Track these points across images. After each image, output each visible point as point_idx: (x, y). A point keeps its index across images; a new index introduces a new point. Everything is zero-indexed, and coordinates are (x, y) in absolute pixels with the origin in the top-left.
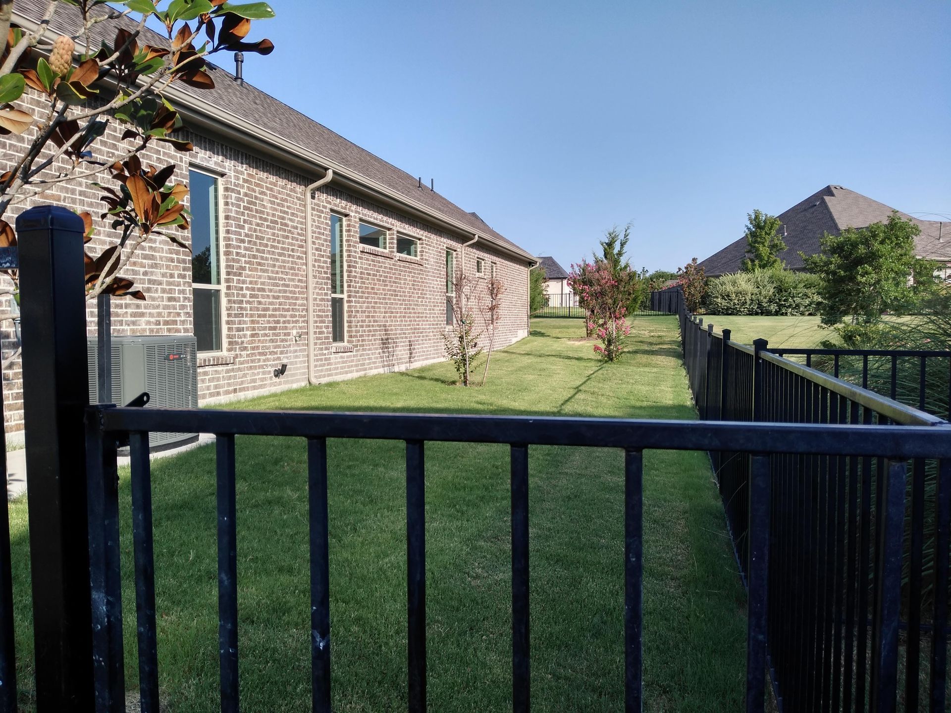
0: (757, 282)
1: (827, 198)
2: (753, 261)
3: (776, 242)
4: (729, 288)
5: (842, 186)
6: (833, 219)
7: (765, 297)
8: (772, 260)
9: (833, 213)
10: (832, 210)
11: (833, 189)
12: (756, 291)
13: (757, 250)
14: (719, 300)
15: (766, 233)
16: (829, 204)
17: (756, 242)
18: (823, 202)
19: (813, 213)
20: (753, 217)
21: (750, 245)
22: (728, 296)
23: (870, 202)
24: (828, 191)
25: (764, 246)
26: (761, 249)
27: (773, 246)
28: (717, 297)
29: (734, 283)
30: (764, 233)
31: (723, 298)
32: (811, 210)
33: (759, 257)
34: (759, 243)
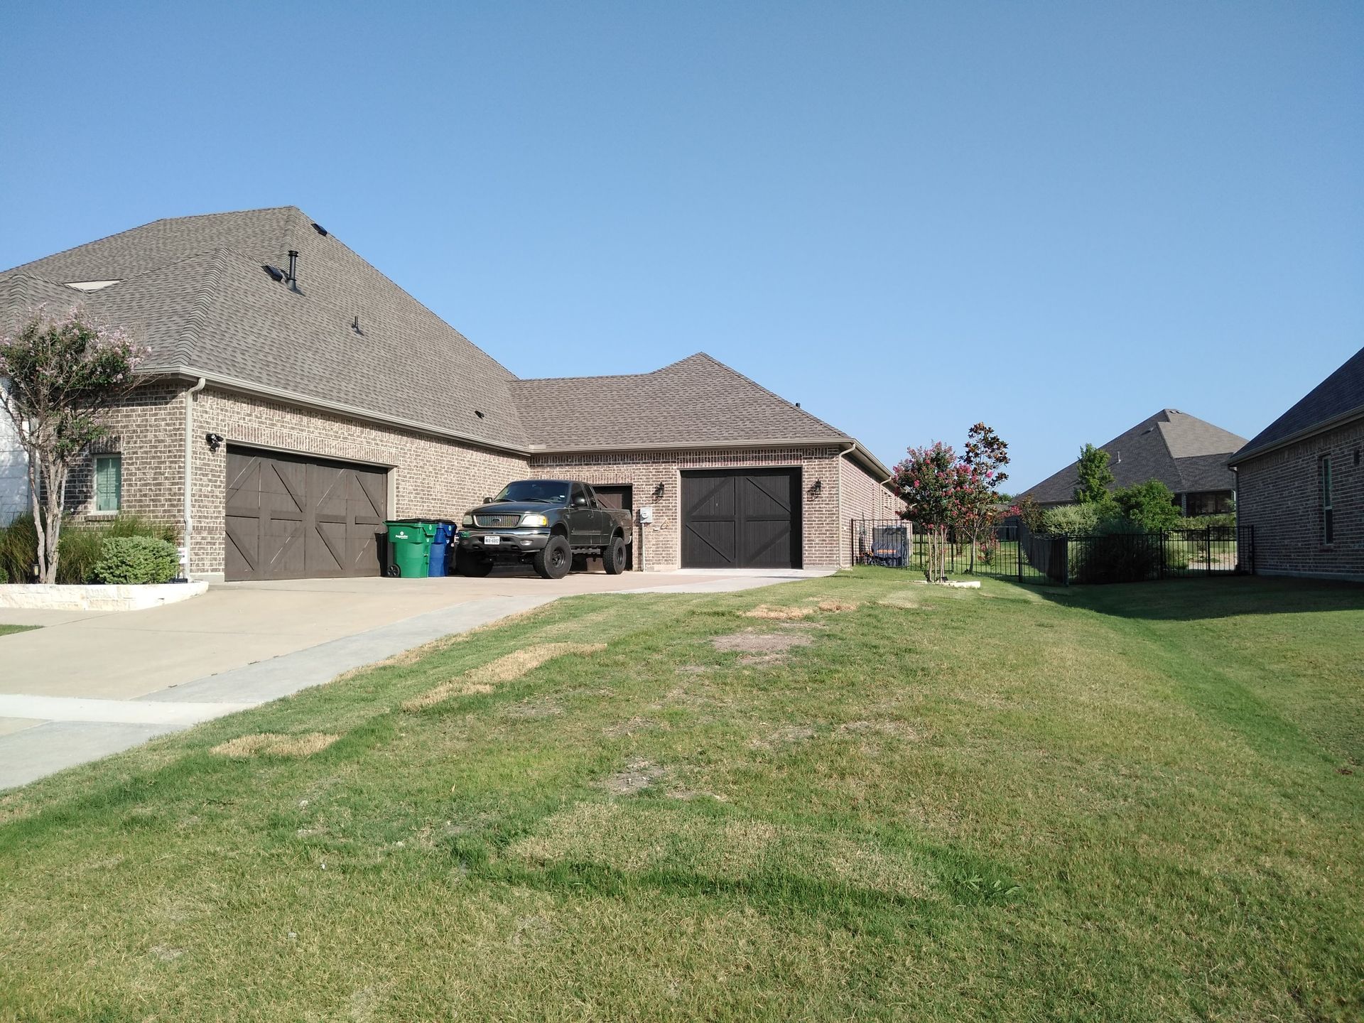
0: (1083, 513)
1: (1161, 424)
2: (1084, 492)
3: (1106, 474)
4: (1062, 519)
5: (1178, 409)
6: (1167, 448)
7: (1090, 527)
8: (1101, 491)
9: (1167, 441)
10: (1165, 437)
11: (1168, 413)
12: (1083, 521)
13: (1088, 481)
14: (1053, 529)
15: (1096, 466)
16: (1163, 431)
17: (1087, 474)
18: (1158, 427)
19: (1147, 440)
20: (1084, 450)
21: (1081, 477)
22: (1060, 525)
23: (1206, 427)
24: (1163, 416)
25: (1094, 478)
26: (1091, 480)
27: (1103, 478)
28: (1051, 526)
29: (1065, 515)
30: (1093, 466)
31: (1056, 527)
32: (1146, 436)
33: (1090, 488)
34: (1088, 475)
